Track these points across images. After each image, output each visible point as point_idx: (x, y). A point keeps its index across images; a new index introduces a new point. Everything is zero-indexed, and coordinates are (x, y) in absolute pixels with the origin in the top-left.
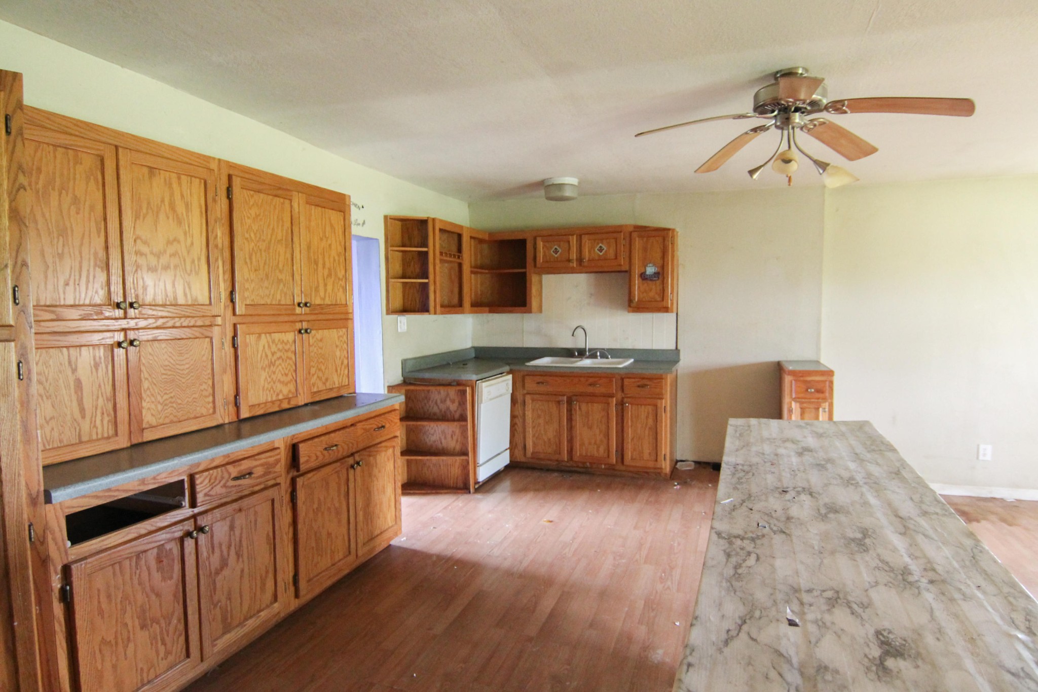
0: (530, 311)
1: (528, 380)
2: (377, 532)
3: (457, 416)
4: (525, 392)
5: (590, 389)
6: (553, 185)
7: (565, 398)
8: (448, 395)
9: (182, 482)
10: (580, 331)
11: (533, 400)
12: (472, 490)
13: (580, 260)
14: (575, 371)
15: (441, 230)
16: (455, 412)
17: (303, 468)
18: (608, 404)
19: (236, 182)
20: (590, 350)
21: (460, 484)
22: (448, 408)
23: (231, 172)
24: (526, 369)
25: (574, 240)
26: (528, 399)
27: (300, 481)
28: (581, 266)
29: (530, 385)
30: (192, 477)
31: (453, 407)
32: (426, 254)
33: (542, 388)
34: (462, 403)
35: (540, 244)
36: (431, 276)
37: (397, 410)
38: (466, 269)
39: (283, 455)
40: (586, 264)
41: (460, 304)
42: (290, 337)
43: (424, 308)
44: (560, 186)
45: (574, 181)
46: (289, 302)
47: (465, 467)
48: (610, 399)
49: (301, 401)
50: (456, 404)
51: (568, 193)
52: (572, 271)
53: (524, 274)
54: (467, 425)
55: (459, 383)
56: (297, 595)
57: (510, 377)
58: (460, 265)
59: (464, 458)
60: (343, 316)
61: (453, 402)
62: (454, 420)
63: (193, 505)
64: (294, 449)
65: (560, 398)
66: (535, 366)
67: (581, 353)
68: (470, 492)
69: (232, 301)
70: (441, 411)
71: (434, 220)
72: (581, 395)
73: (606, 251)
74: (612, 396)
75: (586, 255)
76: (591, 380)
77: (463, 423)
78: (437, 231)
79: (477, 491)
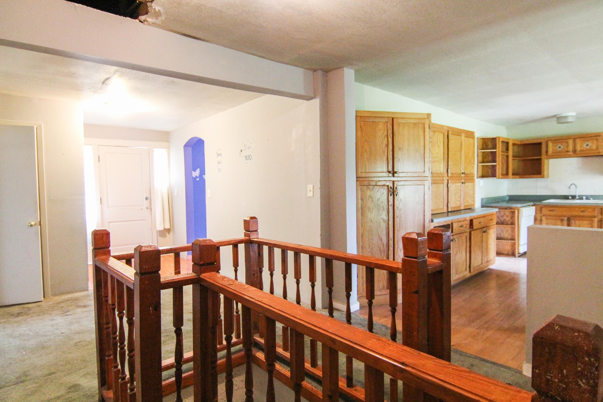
0: (543, 177)
1: (543, 209)
2: (489, 260)
3: (509, 223)
4: (542, 215)
5: (582, 214)
6: (562, 117)
7: (566, 218)
8: (505, 214)
9: (449, 225)
10: (573, 186)
11: (546, 219)
12: (517, 255)
13: (575, 151)
14: (572, 204)
15: (502, 142)
16: (509, 221)
17: (474, 228)
18: (592, 221)
19: (450, 133)
20: (579, 196)
21: (510, 253)
22: (505, 220)
23: (449, 130)
24: (542, 204)
25: (571, 142)
26: (544, 218)
27: (472, 232)
28: (575, 153)
29: (545, 211)
30: (452, 223)
31: (508, 219)
32: (495, 153)
33: (552, 213)
34: (513, 217)
35: (550, 144)
36: (497, 161)
37: (495, 214)
38: (510, 158)
39: (468, 222)
40: (578, 153)
41: (507, 174)
42: (459, 185)
43: (494, 175)
44: (566, 117)
45: (574, 114)
46: (459, 172)
47: (513, 245)
48: (593, 219)
49: (462, 208)
50: (509, 217)
51: (570, 120)
52: (570, 156)
53: (540, 159)
54: (515, 227)
55: (511, 208)
56: (470, 271)
57: (534, 208)
58: (507, 156)
59: (513, 241)
60: (471, 178)
61: (507, 216)
62: (507, 224)
63: (452, 232)
64: (471, 221)
65: (563, 218)
66: (549, 203)
67: (574, 197)
68: (515, 257)
69: (448, 172)
70: (501, 221)
71: (499, 137)
72: (576, 216)
73: (591, 146)
74: (595, 217)
75: (578, 148)
76: (582, 209)
77: (513, 226)
78: (500, 143)
79: (519, 257)
